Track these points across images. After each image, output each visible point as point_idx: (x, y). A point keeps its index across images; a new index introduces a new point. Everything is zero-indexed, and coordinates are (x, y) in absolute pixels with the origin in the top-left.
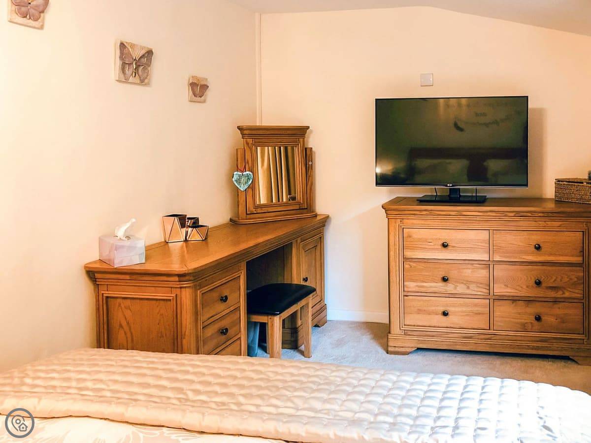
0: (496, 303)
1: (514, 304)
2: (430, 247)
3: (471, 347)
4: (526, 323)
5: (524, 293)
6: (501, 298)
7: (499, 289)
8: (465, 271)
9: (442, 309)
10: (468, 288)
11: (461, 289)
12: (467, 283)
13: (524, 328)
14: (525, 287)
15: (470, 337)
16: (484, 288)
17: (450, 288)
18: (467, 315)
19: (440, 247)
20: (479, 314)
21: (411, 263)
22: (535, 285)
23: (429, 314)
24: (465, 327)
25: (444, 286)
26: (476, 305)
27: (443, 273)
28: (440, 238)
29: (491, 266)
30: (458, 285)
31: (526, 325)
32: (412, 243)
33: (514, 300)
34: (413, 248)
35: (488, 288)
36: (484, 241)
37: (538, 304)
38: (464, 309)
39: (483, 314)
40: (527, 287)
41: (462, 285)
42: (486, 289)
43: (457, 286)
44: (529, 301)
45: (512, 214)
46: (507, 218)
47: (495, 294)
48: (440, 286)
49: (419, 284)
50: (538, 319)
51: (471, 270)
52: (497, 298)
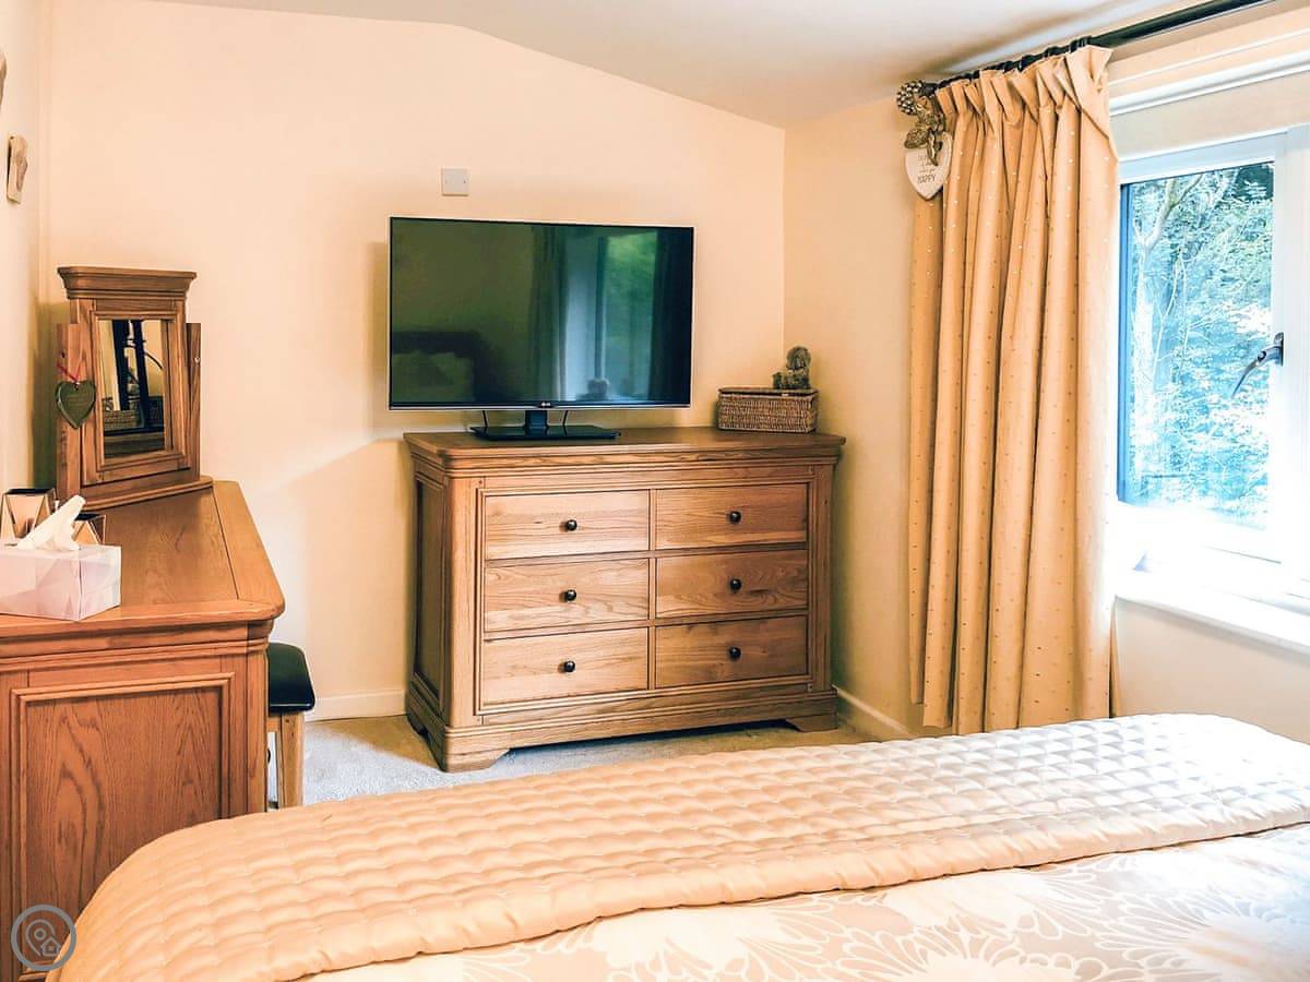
0: (661, 632)
1: (692, 632)
2: (540, 532)
3: (616, 729)
4: (714, 666)
5: (711, 607)
6: (670, 623)
7: (667, 607)
8: (603, 575)
9: (560, 659)
10: (610, 609)
11: (597, 613)
12: (607, 600)
13: (709, 676)
14: (711, 596)
15: (613, 710)
16: (639, 607)
17: (575, 612)
18: (608, 664)
19: (557, 531)
20: (631, 659)
21: (501, 571)
22: (729, 591)
23: (535, 673)
24: (603, 689)
25: (565, 611)
26: (623, 642)
27: (564, 584)
28: (559, 511)
29: (652, 561)
30: (590, 605)
31: (712, 670)
32: (503, 527)
33: (691, 624)
34: (504, 538)
35: (646, 605)
36: (640, 511)
37: (734, 626)
38: (602, 653)
39: (635, 658)
40: (715, 595)
41: (597, 606)
42: (642, 607)
43: (589, 608)
44: (715, 622)
45: (693, 457)
46: (683, 466)
47: (658, 616)
48: (558, 612)
49: (516, 612)
50: (735, 654)
51: (614, 573)
52: (661, 622)
